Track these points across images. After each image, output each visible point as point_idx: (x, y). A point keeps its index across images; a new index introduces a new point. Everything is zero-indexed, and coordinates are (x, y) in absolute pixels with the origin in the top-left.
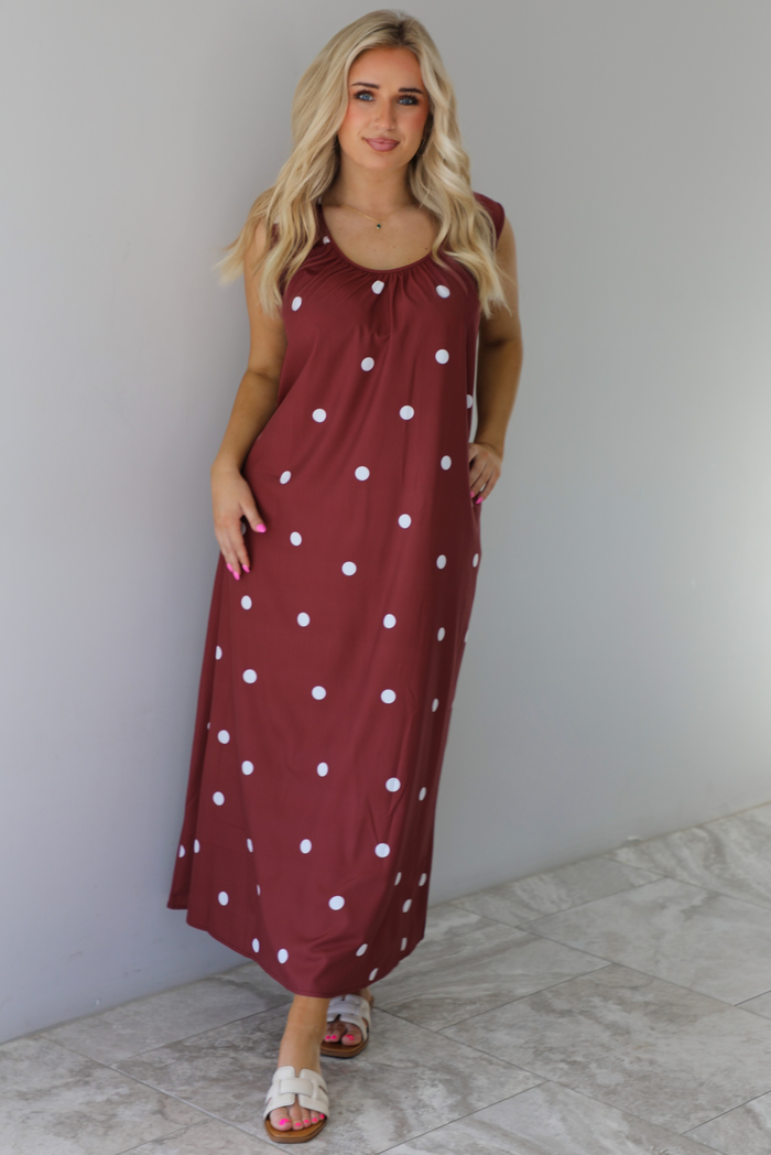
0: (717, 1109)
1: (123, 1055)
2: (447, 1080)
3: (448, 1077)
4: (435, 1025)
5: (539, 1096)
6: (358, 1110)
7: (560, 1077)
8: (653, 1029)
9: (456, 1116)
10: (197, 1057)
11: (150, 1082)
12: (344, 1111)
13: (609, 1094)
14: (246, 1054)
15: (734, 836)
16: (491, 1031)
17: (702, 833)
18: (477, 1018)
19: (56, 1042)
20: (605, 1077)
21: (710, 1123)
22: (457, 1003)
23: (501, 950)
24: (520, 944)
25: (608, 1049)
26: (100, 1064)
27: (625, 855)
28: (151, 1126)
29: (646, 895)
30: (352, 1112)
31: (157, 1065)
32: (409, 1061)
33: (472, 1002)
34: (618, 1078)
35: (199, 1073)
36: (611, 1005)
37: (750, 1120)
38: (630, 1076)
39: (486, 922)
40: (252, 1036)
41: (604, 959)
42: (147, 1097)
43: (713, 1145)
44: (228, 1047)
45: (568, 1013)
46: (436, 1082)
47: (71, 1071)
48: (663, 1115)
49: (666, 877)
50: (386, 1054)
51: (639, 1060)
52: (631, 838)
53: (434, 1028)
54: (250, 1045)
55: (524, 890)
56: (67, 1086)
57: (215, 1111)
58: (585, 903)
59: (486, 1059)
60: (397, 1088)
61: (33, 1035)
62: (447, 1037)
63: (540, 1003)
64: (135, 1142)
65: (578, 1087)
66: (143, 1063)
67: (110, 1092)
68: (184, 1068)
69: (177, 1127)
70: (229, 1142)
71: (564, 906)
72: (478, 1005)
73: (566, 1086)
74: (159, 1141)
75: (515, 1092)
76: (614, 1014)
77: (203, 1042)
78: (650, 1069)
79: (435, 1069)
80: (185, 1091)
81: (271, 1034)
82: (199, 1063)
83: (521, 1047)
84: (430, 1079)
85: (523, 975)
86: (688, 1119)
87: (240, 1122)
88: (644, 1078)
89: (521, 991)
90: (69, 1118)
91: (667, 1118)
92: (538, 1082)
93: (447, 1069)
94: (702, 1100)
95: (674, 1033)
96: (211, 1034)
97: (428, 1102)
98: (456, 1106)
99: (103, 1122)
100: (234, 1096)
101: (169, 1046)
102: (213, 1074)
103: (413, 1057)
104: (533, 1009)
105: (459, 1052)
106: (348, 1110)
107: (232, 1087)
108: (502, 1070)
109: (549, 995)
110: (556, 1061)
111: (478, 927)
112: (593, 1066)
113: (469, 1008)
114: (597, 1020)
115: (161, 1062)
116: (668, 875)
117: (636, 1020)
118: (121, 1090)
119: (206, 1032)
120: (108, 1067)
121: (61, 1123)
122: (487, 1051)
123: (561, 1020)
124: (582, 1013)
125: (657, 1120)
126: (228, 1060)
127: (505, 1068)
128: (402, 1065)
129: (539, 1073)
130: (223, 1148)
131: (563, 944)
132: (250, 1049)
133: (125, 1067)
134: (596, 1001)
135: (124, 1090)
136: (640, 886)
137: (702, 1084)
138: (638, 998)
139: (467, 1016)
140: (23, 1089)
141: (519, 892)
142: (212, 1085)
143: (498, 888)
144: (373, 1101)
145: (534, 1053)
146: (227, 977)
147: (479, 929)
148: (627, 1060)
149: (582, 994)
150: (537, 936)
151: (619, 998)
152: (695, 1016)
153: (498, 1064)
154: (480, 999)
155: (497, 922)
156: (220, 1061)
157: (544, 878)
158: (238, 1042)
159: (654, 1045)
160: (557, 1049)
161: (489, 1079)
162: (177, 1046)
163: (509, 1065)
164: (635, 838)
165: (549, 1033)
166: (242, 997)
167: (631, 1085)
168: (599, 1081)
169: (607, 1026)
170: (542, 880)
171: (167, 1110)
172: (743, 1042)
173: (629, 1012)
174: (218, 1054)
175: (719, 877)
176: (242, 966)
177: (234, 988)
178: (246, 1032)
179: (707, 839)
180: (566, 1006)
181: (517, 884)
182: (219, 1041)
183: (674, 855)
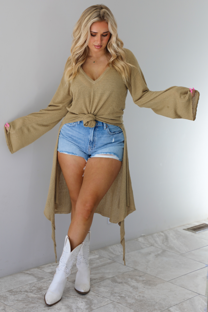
0: (160, 310)
2: (86, 301)
3: (86, 300)
5: (111, 306)
7: (117, 301)
8: (144, 287)
9: (87, 311)
10: (16, 294)
11: (2, 301)
12: (56, 309)
13: (131, 305)
14: (30, 293)
15: (171, 235)
16: (99, 287)
17: (162, 234)
18: (96, 284)
20: (130, 301)
23: (104, 265)
24: (109, 263)
25: (132, 293)
27: (141, 239)
29: (146, 250)
31: (4, 296)
34: (134, 301)
35: (16, 299)
36: (133, 281)
38: (137, 300)
39: (100, 257)
41: (133, 268)
42: (1, 305)
44: (25, 292)
45: (122, 283)
46: (83, 302)
49: (151, 246)
50: (69, 294)
51: (140, 296)
52: (142, 235)
54: (31, 291)
55: (112, 249)
59: (97, 295)
60: (72, 303)
65: (122, 303)
68: (12, 297)
72: (96, 280)
73: (119, 303)
75: (104, 305)
76: (134, 283)
77: (18, 290)
78: (143, 299)
79: (83, 298)
80: (12, 304)
81: (37, 288)
82: (17, 296)
83: (107, 292)
84: (81, 301)
85: (109, 272)
88: (141, 301)
89: (110, 276)
92: (111, 302)
93: (86, 298)
94: (156, 307)
95: (150, 289)
96: (21, 288)
97: (80, 307)
98: (87, 308)
100: (25, 305)
101: (8, 291)
102: (20, 299)
103: (77, 295)
104: (112, 281)
107: (25, 303)
108: (101, 298)
109: (116, 278)
110: (117, 296)
111: (98, 259)
112: (127, 297)
114: (129, 285)
115: (6, 295)
116: (152, 245)
117: (140, 285)
119: (19, 287)
122: (97, 293)
123: (119, 285)
124: (125, 283)
126: (25, 295)
127: (102, 298)
128: (74, 297)
129: (112, 299)
131: (121, 264)
134: (129, 279)
136: (144, 248)
137: (157, 303)
138: (141, 279)
139: (93, 283)
141: (110, 249)
142: (20, 302)
143: (104, 248)
144: (65, 307)
145: (111, 294)
146: (27, 272)
147: (99, 259)
148: (136, 296)
149: (126, 277)
150: (114, 261)
151: (136, 279)
152: (156, 284)
153: (100, 297)
154: (97, 279)
155: (104, 257)
156: (22, 295)
157: (118, 245)
158: (28, 290)
159: (144, 292)
160: (117, 293)
161: (97, 301)
162: (10, 291)
163: (104, 297)
164: (144, 235)
165: (115, 288)
166: (30, 277)
167: (137, 303)
168: (128, 302)
169: (132, 287)
170: (117, 246)
171: (6, 309)
172: (169, 291)
173: (138, 283)
174: (22, 294)
175: (166, 246)
176: (31, 269)
177: (28, 275)
178: (31, 287)
179: (164, 235)
180: (121, 281)
181: (110, 247)
182: (23, 290)
183: (154, 240)
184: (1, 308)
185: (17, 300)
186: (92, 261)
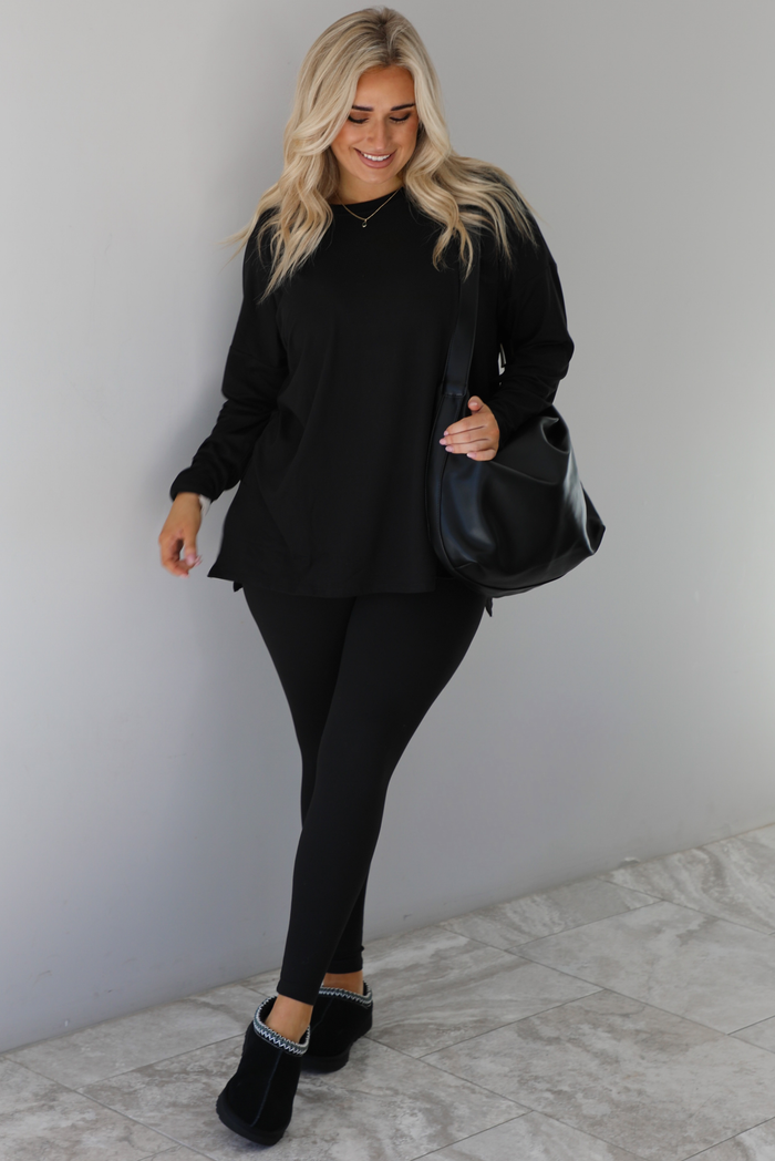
0: (705, 1141)
1: (91, 1079)
2: (427, 1109)
3: (428, 1106)
4: (416, 1052)
5: (521, 1127)
6: (333, 1139)
7: (545, 1107)
8: (643, 1058)
9: (435, 1146)
10: (168, 1082)
11: (118, 1107)
12: (318, 1140)
13: (594, 1125)
14: (219, 1079)
15: (735, 859)
16: (475, 1058)
17: (702, 855)
18: (461, 1045)
19: (21, 1064)
20: (592, 1108)
21: (698, 1156)
22: (441, 1029)
23: (489, 974)
24: (510, 968)
25: (596, 1079)
26: (66, 1088)
27: (621, 876)
28: (116, 1153)
29: (641, 918)
30: (326, 1141)
31: (126, 1090)
32: (388, 1089)
33: (457, 1028)
34: (605, 1108)
35: (169, 1099)
36: (600, 1033)
37: (739, 1153)
38: (617, 1107)
39: (475, 945)
40: (226, 1061)
41: (596, 985)
42: (114, 1124)
44: (199, 1072)
45: (557, 1040)
46: (416, 1111)
47: (36, 1095)
48: (650, 1147)
49: (663, 900)
50: (364, 1081)
51: (627, 1090)
52: (628, 859)
53: (416, 1055)
54: (224, 1070)
55: (515, 912)
56: (31, 1110)
57: (184, 1138)
58: (578, 926)
59: (468, 1088)
60: (375, 1117)
62: (429, 1065)
65: (563, 1117)
66: (111, 1087)
67: (75, 1118)
68: (154, 1094)
69: (144, 1154)
71: (556, 929)
72: (462, 1031)
73: (551, 1117)
75: (497, 1123)
76: (602, 1041)
77: (175, 1067)
78: (638, 1099)
79: (415, 1098)
80: (154, 1117)
82: (170, 1088)
83: (505, 1076)
84: (409, 1108)
85: (511, 1001)
86: (676, 1152)
87: (210, 1150)
88: (632, 1109)
89: (510, 1017)
90: (31, 1143)
91: (654, 1150)
92: (522, 1112)
93: (428, 1097)
94: (691, 1132)
95: (664, 1062)
96: (183, 1058)
97: (406, 1132)
98: (435, 1136)
99: (66, 1149)
100: (205, 1123)
101: (139, 1070)
102: (183, 1099)
103: (393, 1085)
104: (519, 1036)
105: (441, 1080)
106: (322, 1139)
107: (203, 1114)
108: (485, 1099)
109: (537, 1022)
110: (541, 1091)
111: (466, 949)
112: (580, 1096)
113: (453, 1034)
114: (586, 1049)
115: (130, 1086)
116: (665, 898)
117: (626, 1050)
118: (87, 1116)
119: (178, 1056)
120: (75, 1091)
121: (23, 1149)
122: (470, 1079)
123: (548, 1048)
124: (570, 1040)
125: (643, 1152)
126: (200, 1086)
127: (487, 1097)
128: (381, 1093)
129: (523, 1102)
131: (554, 969)
132: (224, 1075)
133: (92, 1092)
134: (586, 1028)
135: (90, 1116)
136: (635, 909)
137: (691, 1116)
138: (629, 1025)
139: (451, 1043)
141: (510, 914)
142: (182, 1112)
143: (488, 910)
144: (349, 1131)
145: (519, 1081)
146: (203, 999)
147: (468, 952)
148: (615, 1090)
149: (571, 1021)
150: (526, 960)
151: (610, 1025)
152: (687, 1045)
153: (481, 1093)
154: (465, 1025)
155: (486, 945)
156: (191, 1087)
157: (537, 898)
158: (211, 1067)
159: (643, 1075)
160: (542, 1077)
161: (470, 1108)
162: (147, 1071)
163: (492, 1094)
164: (633, 859)
165: (535, 1062)
166: (217, 1020)
167: (618, 1116)
168: (585, 1112)
169: (596, 1055)
170: (534, 901)
171: (134, 1137)
172: (735, 1072)
173: (619, 1040)
174: (190, 1080)
175: (717, 900)
176: (219, 986)
177: (210, 1010)
178: (220, 1057)
179: (708, 861)
180: (554, 1034)
181: (507, 905)
182: (192, 1066)
183: (672, 877)
184: (115, 1134)
185: (174, 1105)
186: (445, 958)
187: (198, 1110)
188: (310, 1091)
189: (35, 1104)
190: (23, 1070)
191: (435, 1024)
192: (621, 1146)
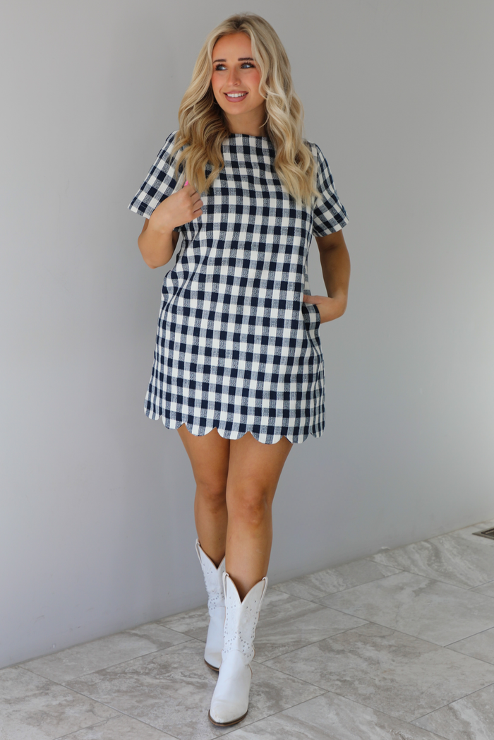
0: (431, 707)
1: (69, 678)
2: (267, 692)
3: (267, 690)
5: (323, 701)
7: (336, 689)
8: (394, 661)
9: (272, 712)
10: (114, 679)
11: (86, 693)
12: (203, 710)
13: (365, 699)
14: (144, 677)
15: (447, 547)
16: (295, 662)
17: (427, 545)
18: (286, 655)
19: (28, 670)
20: (364, 689)
21: (427, 716)
22: (274, 646)
23: (302, 615)
24: (314, 611)
25: (366, 673)
26: (55, 683)
27: (379, 558)
28: (86, 719)
29: (391, 581)
31: (90, 684)
33: (283, 646)
34: (371, 690)
35: (115, 688)
36: (368, 647)
37: (451, 714)
38: (379, 689)
39: (293, 598)
40: (148, 666)
41: (365, 620)
42: (84, 702)
43: (428, 729)
44: (133, 673)
45: (342, 652)
46: (260, 693)
47: (37, 687)
48: (398, 711)
49: (404, 571)
51: (385, 679)
52: (383, 548)
53: (259, 661)
54: (147, 671)
55: (317, 579)
56: (35, 696)
57: (125, 710)
58: (354, 586)
59: (291, 679)
61: (15, 666)
62: (267, 667)
63: (325, 646)
64: (76, 728)
65: (347, 695)
66: (81, 682)
67: (61, 699)
68: (106, 685)
69: (102, 719)
70: (133, 728)
71: (341, 589)
72: (287, 647)
73: (340, 695)
74: (91, 728)
75: (308, 699)
76: (370, 652)
77: (118, 670)
78: (391, 684)
79: (259, 685)
80: (107, 698)
81: (160, 665)
82: (116, 682)
83: (313, 672)
84: (256, 691)
85: (315, 630)
86: (414, 714)
87: (140, 716)
88: (387, 690)
89: (315, 639)
90: (36, 714)
91: (401, 713)
92: (322, 692)
93: (267, 685)
94: (422, 702)
95: (406, 663)
96: (123, 665)
97: (255, 705)
98: (272, 707)
99: (56, 717)
100: (136, 701)
101: (97, 672)
102: (124, 688)
104: (320, 649)
105: (274, 675)
107: (136, 696)
108: (300, 685)
109: (331, 641)
110: (334, 680)
111: (288, 601)
112: (357, 683)
113: (281, 649)
114: (360, 656)
115: (92, 681)
116: (405, 570)
117: (384, 656)
118: (68, 698)
119: (120, 664)
120: (60, 685)
121: (31, 717)
122: (292, 674)
123: (337, 656)
124: (350, 652)
125: (395, 714)
126: (134, 680)
127: (302, 684)
129: (323, 687)
130: (129, 732)
131: (340, 611)
132: (147, 674)
133: (70, 685)
134: (359, 644)
135: (70, 698)
136: (388, 576)
137: (422, 693)
138: (385, 642)
139: (280, 654)
140: (8, 697)
141: (313, 580)
142: (123, 695)
143: (301, 578)
145: (320, 675)
146: (133, 632)
147: (289, 602)
148: (377, 679)
149: (351, 640)
150: (324, 607)
151: (374, 643)
152: (419, 653)
153: (298, 682)
154: (288, 644)
155: (300, 598)
156: (128, 681)
157: (329, 571)
158: (139, 670)
159: (394, 670)
160: (334, 673)
161: (292, 691)
162: (102, 672)
163: (305, 683)
164: (386, 547)
165: (330, 664)
166: (142, 643)
167: (379, 694)
168: (360, 692)
169: (366, 660)
170: (328, 573)
171: (96, 710)
172: (448, 668)
173: (379, 651)
174: (127, 677)
175: (437, 571)
176: (142, 625)
177: (138, 638)
178: (145, 664)
179: (431, 548)
180: (341, 648)
181: (312, 575)
182: (128, 669)
183: (409, 558)
184: (84, 708)
186: (276, 606)
187: (132, 694)
188: (198, 682)
189: (37, 692)
190: (29, 673)
191: (271, 644)
192: (382, 711)
